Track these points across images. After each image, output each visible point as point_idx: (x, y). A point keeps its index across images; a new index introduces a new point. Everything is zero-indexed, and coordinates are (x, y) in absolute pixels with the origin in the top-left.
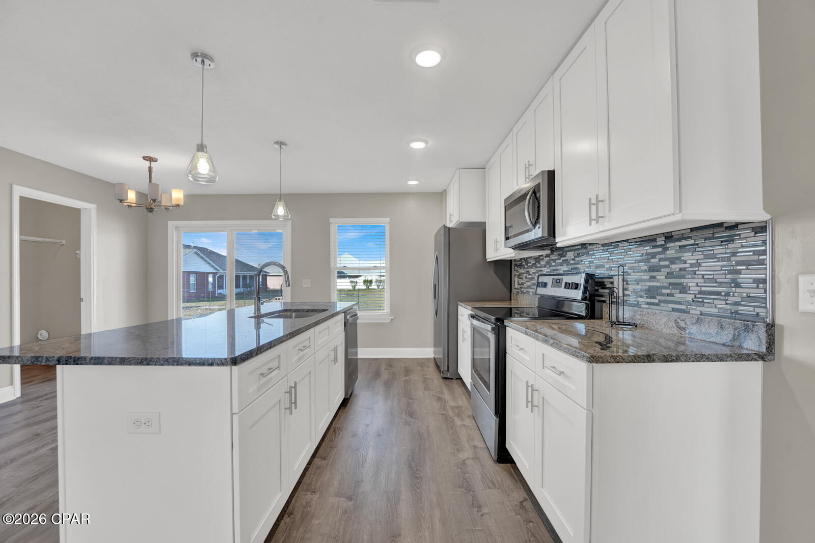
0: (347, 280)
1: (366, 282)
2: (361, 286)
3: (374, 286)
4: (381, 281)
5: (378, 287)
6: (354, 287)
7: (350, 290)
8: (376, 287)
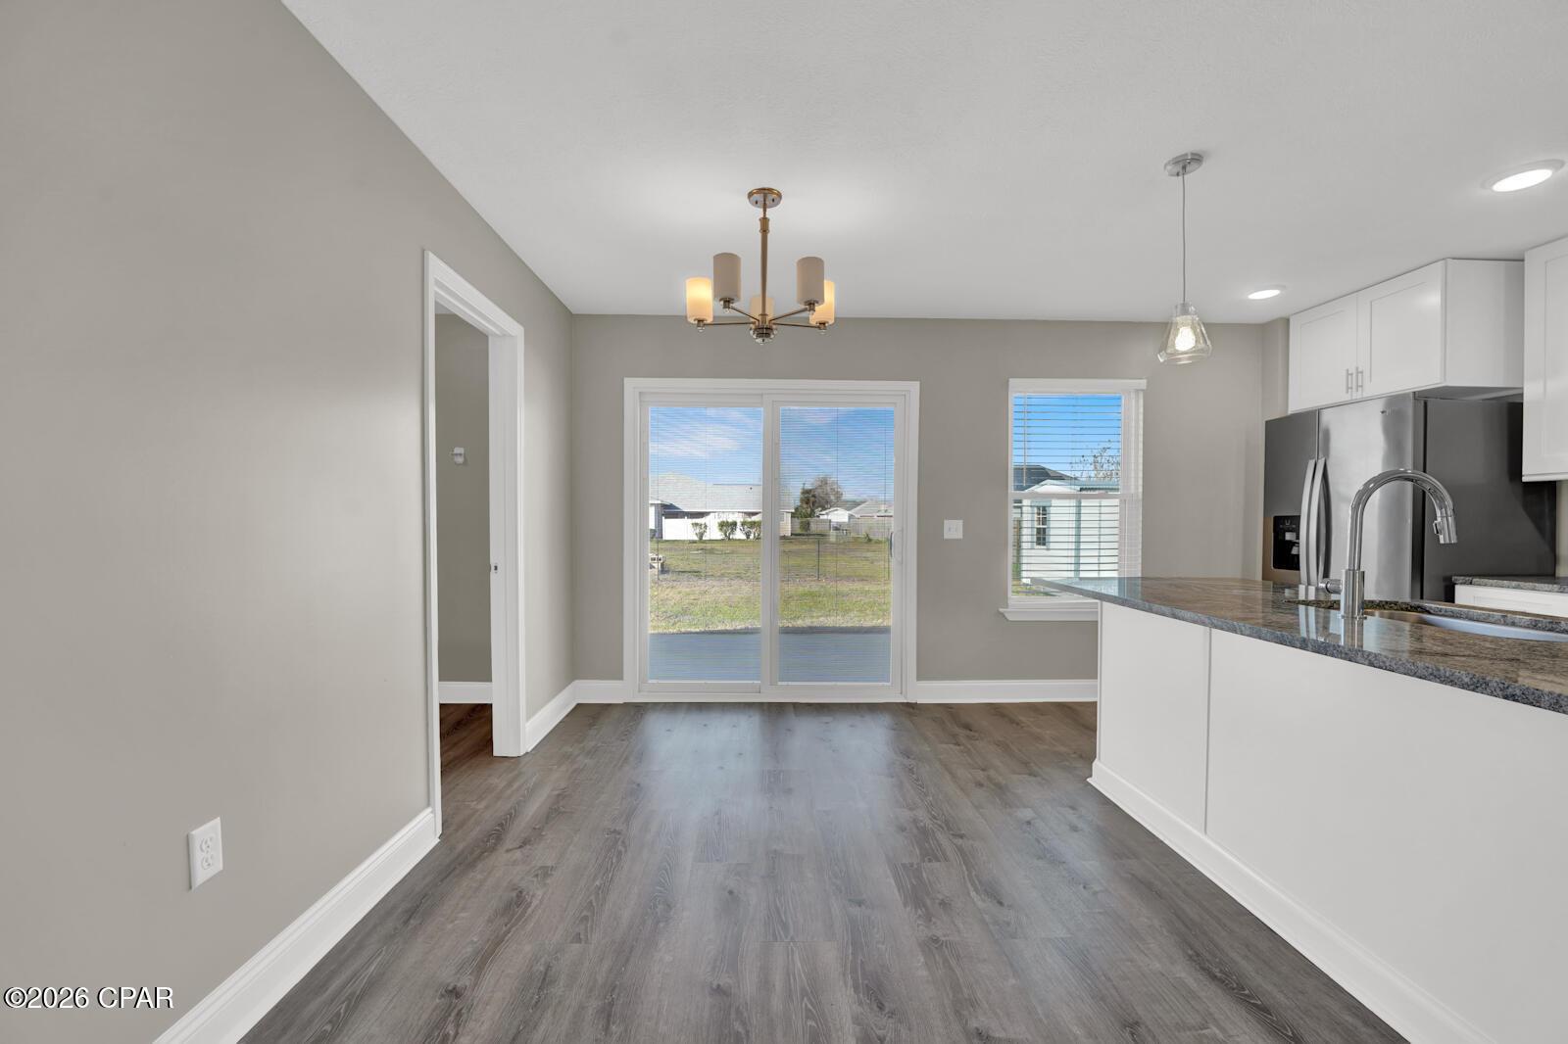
0: (687, 522)
1: (722, 525)
2: (714, 533)
3: (739, 535)
4: (753, 524)
5: (748, 537)
6: (701, 535)
7: (694, 542)
8: (744, 537)
